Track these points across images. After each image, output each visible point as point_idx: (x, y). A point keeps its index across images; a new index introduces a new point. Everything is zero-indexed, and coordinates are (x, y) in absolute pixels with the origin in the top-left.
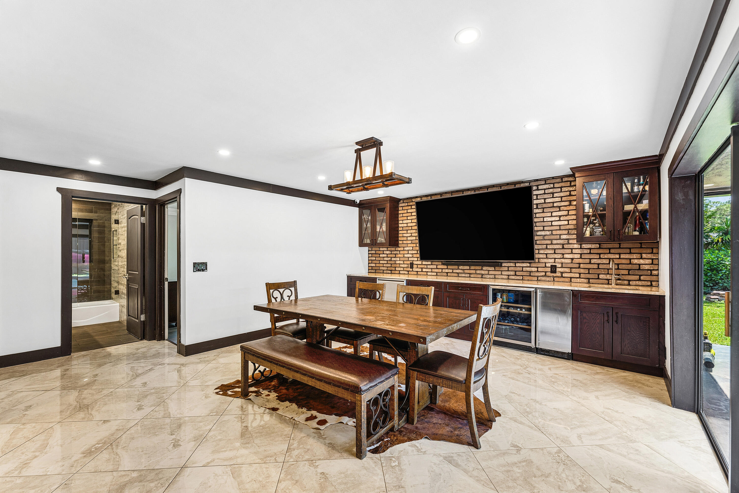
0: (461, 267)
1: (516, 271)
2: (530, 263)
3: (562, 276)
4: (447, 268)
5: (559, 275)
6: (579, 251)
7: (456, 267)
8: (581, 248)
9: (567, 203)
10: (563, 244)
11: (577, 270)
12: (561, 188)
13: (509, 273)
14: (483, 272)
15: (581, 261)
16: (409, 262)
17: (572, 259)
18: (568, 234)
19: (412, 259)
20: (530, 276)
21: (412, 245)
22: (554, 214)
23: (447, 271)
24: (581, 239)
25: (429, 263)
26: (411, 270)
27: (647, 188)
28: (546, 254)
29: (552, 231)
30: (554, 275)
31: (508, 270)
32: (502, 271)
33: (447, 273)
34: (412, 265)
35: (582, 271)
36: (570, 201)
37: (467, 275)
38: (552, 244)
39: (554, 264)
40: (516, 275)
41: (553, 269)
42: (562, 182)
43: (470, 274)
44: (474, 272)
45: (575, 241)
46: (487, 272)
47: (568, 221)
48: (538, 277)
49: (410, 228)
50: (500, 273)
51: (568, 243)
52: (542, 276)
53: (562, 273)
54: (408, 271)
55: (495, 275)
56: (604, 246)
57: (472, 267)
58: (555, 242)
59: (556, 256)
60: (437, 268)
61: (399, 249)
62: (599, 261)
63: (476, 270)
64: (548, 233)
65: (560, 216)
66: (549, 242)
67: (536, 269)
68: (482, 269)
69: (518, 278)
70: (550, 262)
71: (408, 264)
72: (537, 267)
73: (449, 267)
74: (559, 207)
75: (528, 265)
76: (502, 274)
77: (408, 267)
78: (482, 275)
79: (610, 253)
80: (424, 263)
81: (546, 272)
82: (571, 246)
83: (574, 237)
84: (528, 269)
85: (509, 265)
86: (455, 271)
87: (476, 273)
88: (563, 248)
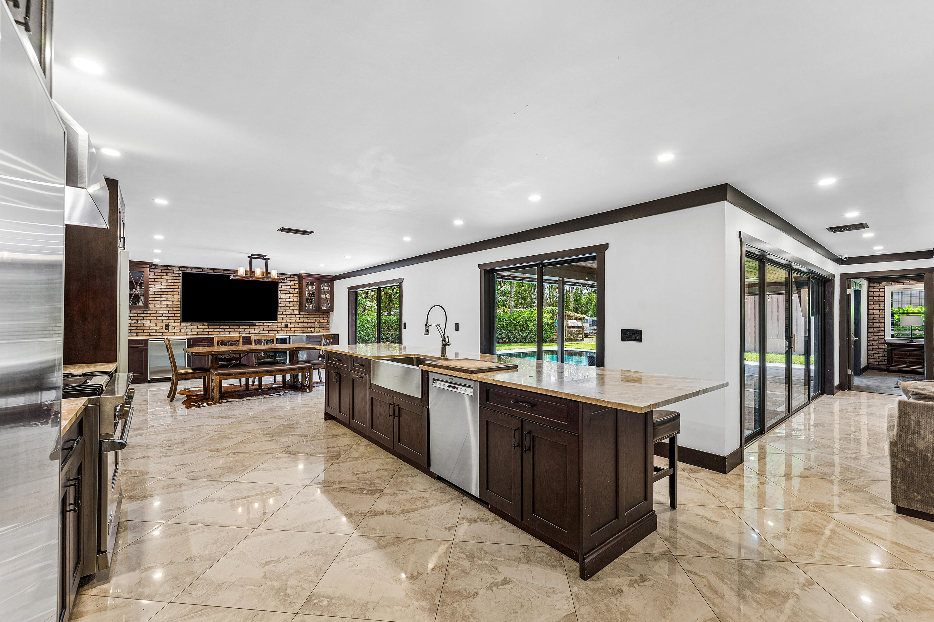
0: (222, 327)
1: (264, 328)
2: (273, 323)
3: (290, 330)
4: (208, 328)
5: (289, 329)
6: (299, 316)
7: (218, 327)
8: (300, 314)
9: (293, 290)
10: (291, 312)
11: (298, 326)
12: (290, 280)
13: (259, 329)
14: (240, 330)
15: (300, 321)
16: (164, 324)
17: (295, 320)
18: (294, 306)
19: (168, 321)
20: (273, 330)
21: (168, 309)
22: (287, 295)
23: (208, 330)
24: (301, 309)
25: (189, 324)
26: (167, 331)
27: (329, 289)
28: (282, 317)
29: (285, 304)
30: (286, 329)
31: (259, 328)
32: (254, 328)
33: (208, 332)
34: (167, 327)
35: (300, 326)
36: (295, 289)
37: (227, 333)
38: (285, 312)
39: (286, 323)
40: (264, 330)
41: (286, 326)
42: (291, 277)
43: (230, 332)
44: (233, 330)
45: (297, 311)
46: (243, 330)
47: (294, 299)
48: (277, 331)
49: (166, 293)
50: (253, 330)
51: (294, 312)
52: (280, 330)
53: (290, 328)
54: (162, 333)
55: (249, 331)
56: (310, 313)
57: (232, 327)
58: (287, 311)
59: (287, 318)
60: (198, 329)
61: (149, 312)
62: (307, 321)
63: (235, 328)
64: (283, 305)
65: (290, 297)
66: (284, 311)
67: (276, 326)
68: (240, 328)
69: (265, 332)
70: (284, 322)
71: (162, 326)
72: (277, 325)
73: (210, 327)
74: (289, 291)
75: (272, 324)
76: (254, 331)
77: (162, 329)
78: (240, 332)
79: (312, 317)
80: (182, 324)
81: (282, 328)
82: (295, 313)
83: (297, 308)
84: (272, 326)
85: (259, 324)
86: (216, 330)
87: (235, 331)
88: (291, 314)
